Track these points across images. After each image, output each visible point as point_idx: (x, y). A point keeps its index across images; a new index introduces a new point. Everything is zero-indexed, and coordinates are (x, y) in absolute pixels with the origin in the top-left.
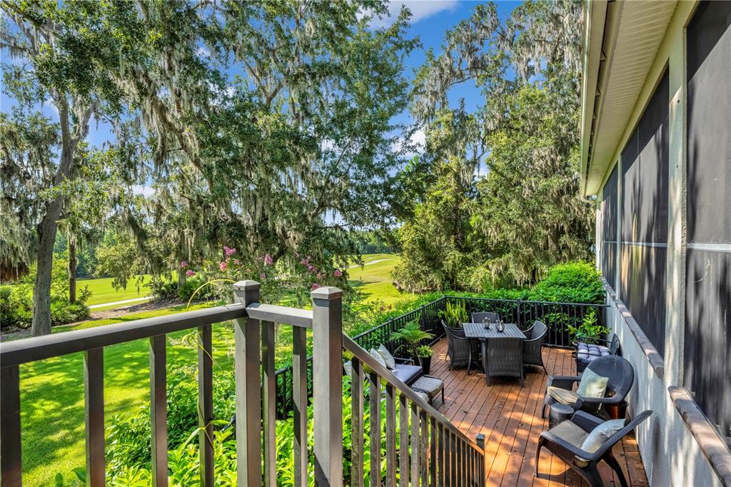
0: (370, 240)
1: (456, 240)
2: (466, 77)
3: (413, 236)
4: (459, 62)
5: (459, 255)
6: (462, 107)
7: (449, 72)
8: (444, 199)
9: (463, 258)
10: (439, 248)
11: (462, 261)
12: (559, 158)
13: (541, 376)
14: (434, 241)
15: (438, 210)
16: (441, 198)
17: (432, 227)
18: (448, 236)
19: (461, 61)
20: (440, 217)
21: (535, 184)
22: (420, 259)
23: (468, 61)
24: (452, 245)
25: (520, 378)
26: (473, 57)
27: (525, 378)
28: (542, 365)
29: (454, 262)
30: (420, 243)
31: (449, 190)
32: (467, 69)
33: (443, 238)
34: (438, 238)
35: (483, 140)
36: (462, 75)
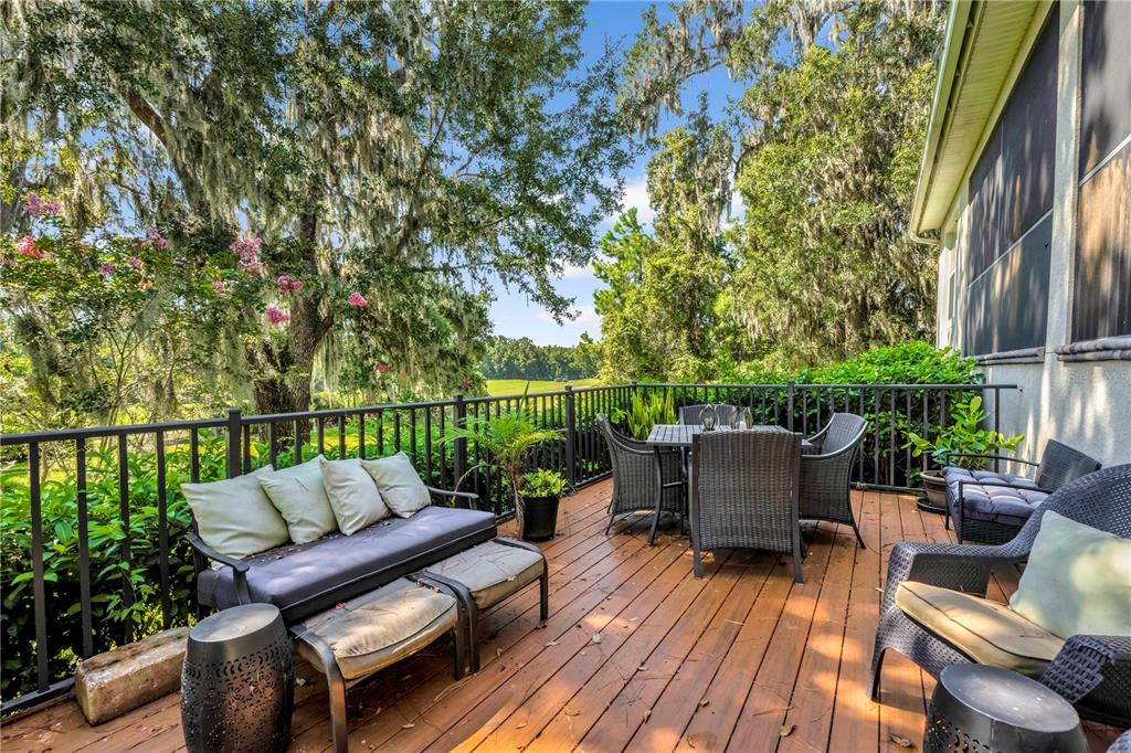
0: (573, 361)
1: (690, 340)
2: (712, 62)
3: (619, 330)
4: (699, 32)
5: (694, 361)
6: (704, 109)
7: (682, 49)
8: (673, 271)
9: (700, 365)
10: (662, 350)
11: (698, 372)
12: (869, 178)
13: (849, 553)
14: (655, 339)
15: (662, 290)
16: (667, 269)
17: (651, 317)
18: (678, 331)
19: (703, 31)
20: (664, 300)
21: (826, 219)
22: (632, 369)
23: (716, 32)
24: (684, 345)
25: (792, 553)
26: (724, 26)
27: (803, 557)
28: (852, 523)
29: (685, 373)
30: (631, 342)
31: (682, 258)
32: (713, 47)
33: (670, 335)
34: (660, 335)
35: (737, 164)
36: (705, 58)
